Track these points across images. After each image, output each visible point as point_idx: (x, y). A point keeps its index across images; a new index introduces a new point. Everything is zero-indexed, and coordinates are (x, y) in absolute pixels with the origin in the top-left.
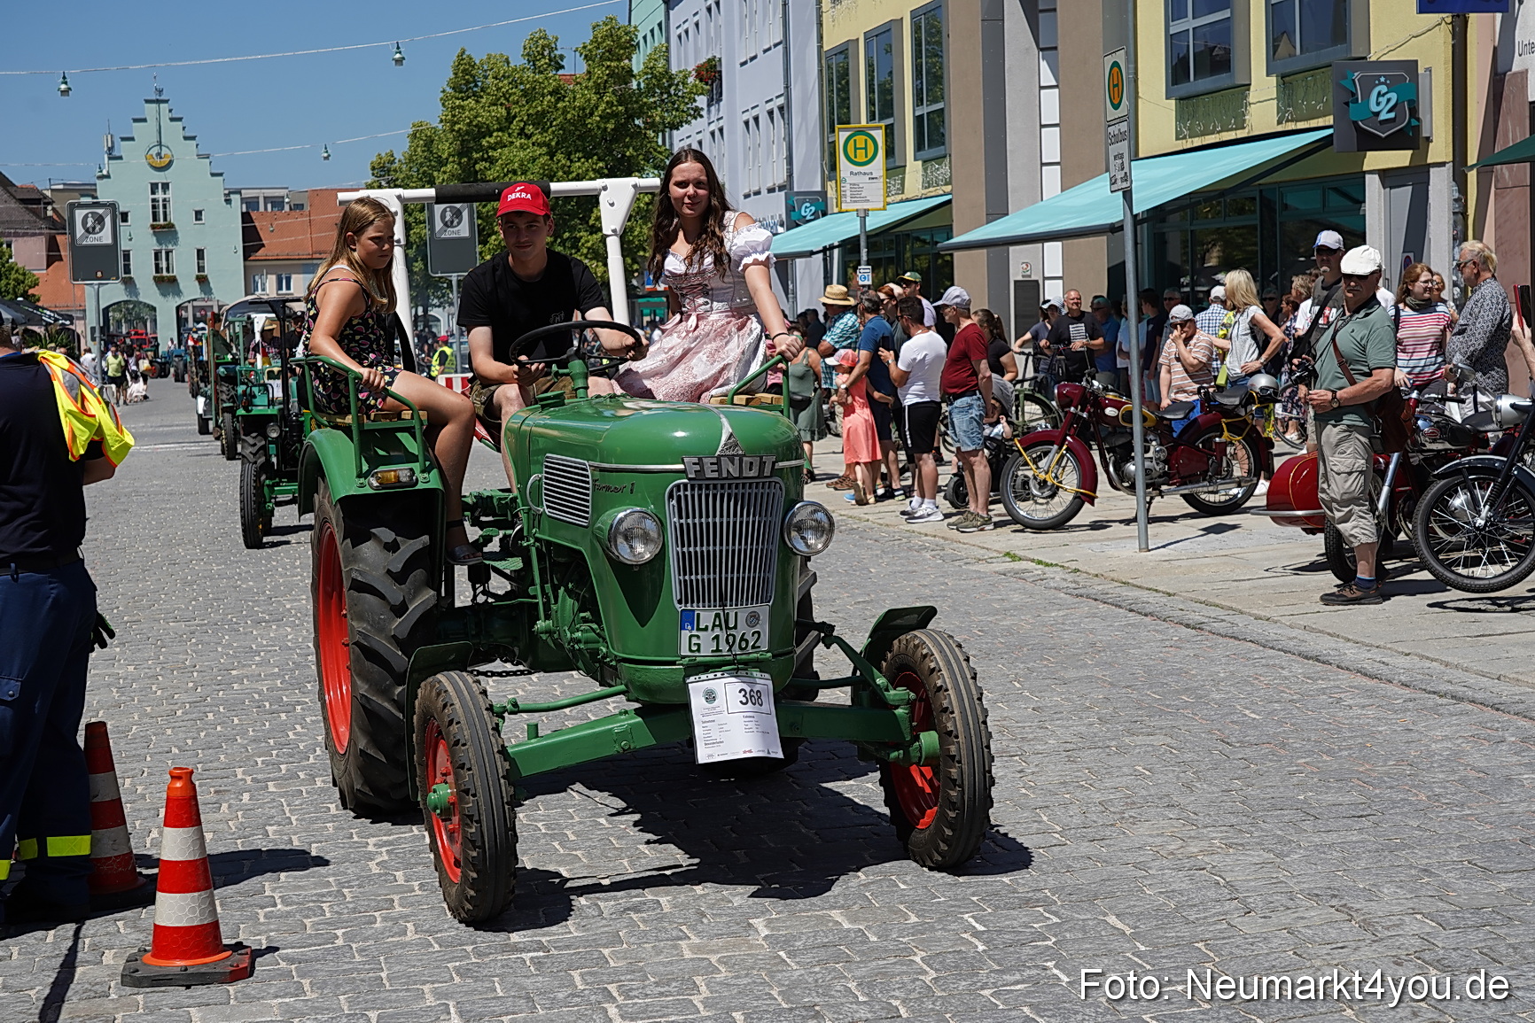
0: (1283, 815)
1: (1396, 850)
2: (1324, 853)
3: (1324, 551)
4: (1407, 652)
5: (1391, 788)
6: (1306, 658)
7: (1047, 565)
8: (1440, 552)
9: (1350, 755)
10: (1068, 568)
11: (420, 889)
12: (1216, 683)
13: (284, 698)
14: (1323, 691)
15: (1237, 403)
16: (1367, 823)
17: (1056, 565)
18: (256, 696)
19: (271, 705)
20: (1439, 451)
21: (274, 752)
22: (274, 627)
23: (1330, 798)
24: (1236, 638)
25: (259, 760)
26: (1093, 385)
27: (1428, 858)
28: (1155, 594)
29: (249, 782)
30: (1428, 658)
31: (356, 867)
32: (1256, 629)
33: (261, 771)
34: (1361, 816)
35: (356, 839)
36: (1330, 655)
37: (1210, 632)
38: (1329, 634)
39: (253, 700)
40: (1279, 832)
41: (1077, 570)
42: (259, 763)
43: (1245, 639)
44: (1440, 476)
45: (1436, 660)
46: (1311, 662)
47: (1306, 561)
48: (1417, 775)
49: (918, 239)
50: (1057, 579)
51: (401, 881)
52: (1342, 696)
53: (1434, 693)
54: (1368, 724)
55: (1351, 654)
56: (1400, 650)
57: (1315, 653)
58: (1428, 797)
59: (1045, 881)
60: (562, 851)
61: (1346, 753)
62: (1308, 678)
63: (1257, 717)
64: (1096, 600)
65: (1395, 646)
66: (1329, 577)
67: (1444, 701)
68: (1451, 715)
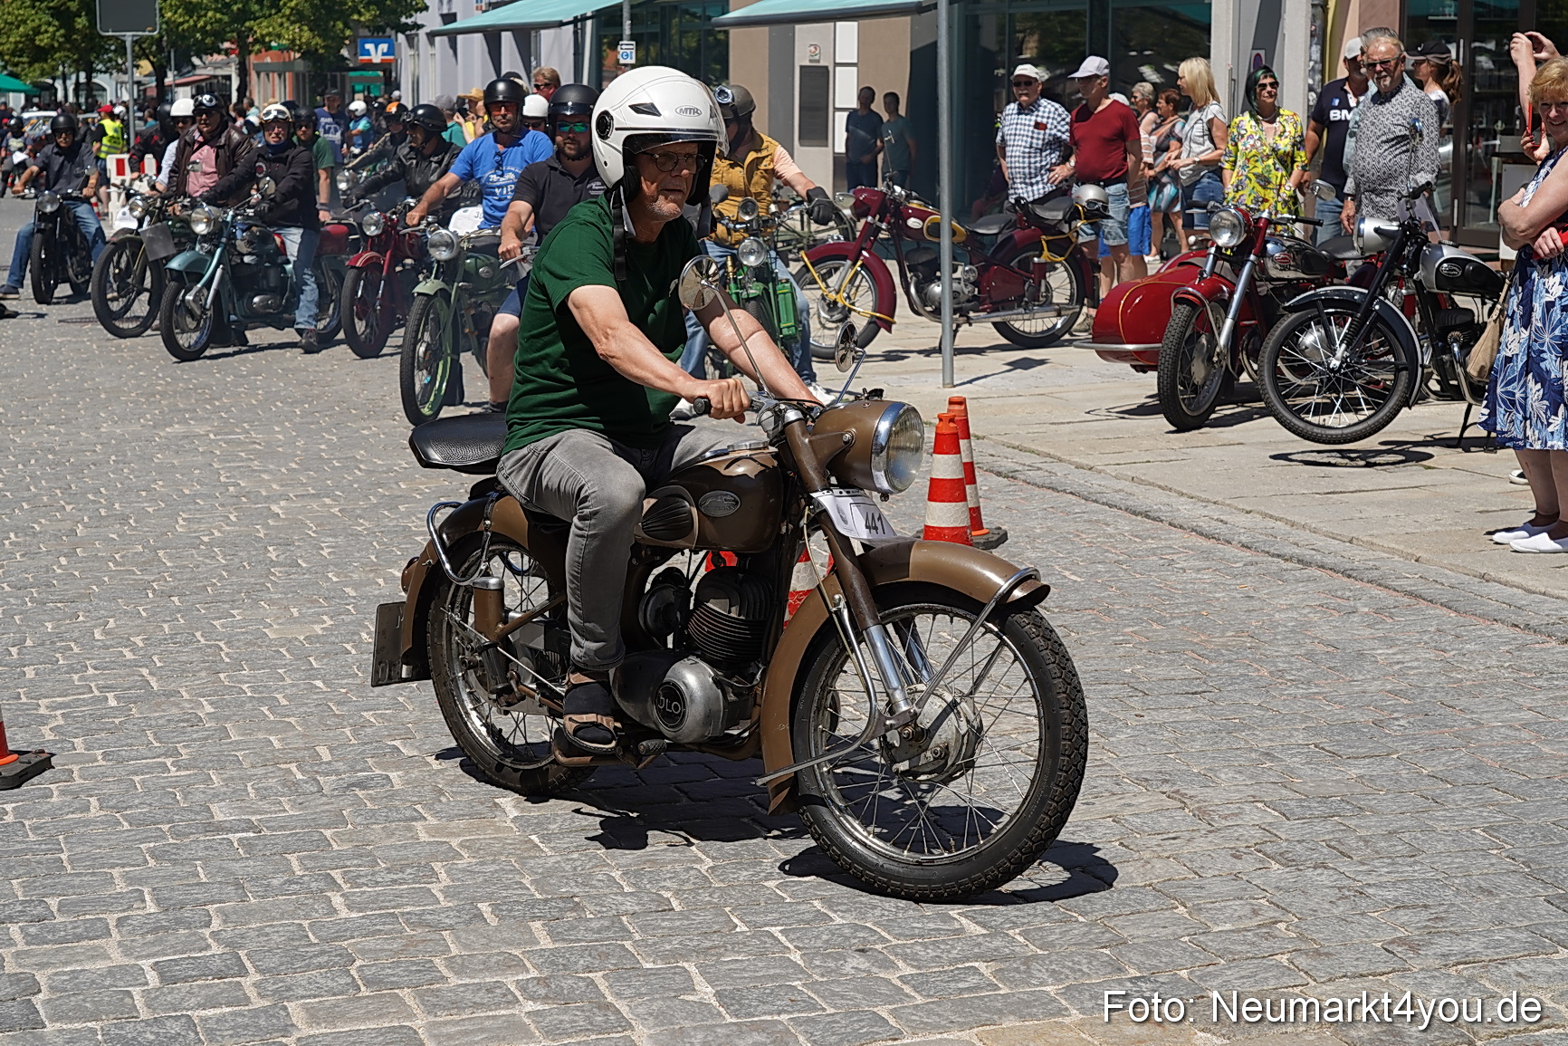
0: (1108, 689)
1: (1235, 731)
2: (1154, 733)
3: (1156, 392)
4: (1249, 509)
5: (1230, 662)
6: (1135, 513)
8: (1287, 396)
9: (1183, 625)
12: (1034, 540)
14: (1153, 552)
15: (1060, 217)
16: (1202, 701)
20: (1290, 280)
23: (1161, 672)
24: (1053, 489)
27: (1270, 740)
30: (1271, 517)
32: (1077, 479)
34: (1196, 693)
36: (1161, 511)
37: (1025, 481)
38: (1160, 487)
40: (1105, 710)
43: (1064, 491)
44: (1292, 309)
45: (1280, 519)
46: (1140, 518)
47: (1132, 403)
48: (1258, 648)
49: (686, 12)
52: (1175, 557)
53: (1279, 556)
54: (1204, 590)
55: (1186, 510)
56: (1241, 506)
57: (1144, 508)
58: (1270, 672)
61: (1179, 622)
62: (1137, 536)
63: (1080, 580)
65: (1235, 503)
66: (1160, 422)
67: (1289, 565)
68: (1297, 581)
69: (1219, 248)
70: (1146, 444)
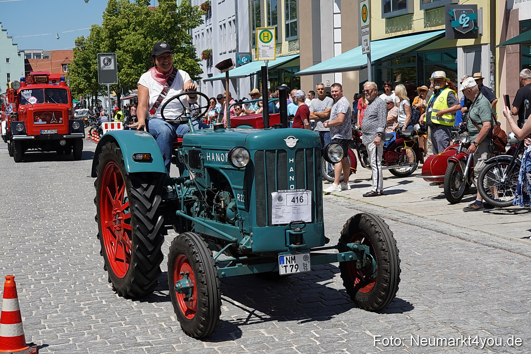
0: (431, 292)
1: (474, 305)
2: (447, 306)
3: (443, 191)
4: (476, 230)
5: (472, 281)
6: (438, 232)
7: (338, 196)
8: (487, 192)
9: (455, 269)
10: (346, 197)
11: (101, 322)
12: (404, 241)
13: (46, 248)
14: (444, 245)
15: (410, 135)
16: (463, 295)
17: (342, 196)
18: (35, 247)
19: (41, 250)
21: (43, 269)
22: (41, 220)
23: (449, 285)
24: (411, 224)
25: (37, 272)
26: (355, 128)
27: (486, 308)
28: (379, 207)
29: (33, 281)
30: (483, 232)
31: (76, 313)
32: (418, 221)
33: (38, 276)
34: (460, 292)
35: (76, 302)
36: (447, 231)
37: (401, 222)
38: (446, 223)
39: (34, 249)
40: (430, 299)
41: (349, 198)
42: (37, 273)
43: (414, 225)
45: (487, 233)
46: (439, 233)
47: (437, 195)
48: (481, 277)
49: (286, 71)
50: (342, 201)
51: (94, 318)
52: (452, 246)
53: (487, 245)
54: (462, 257)
55: (455, 230)
56: (473, 229)
57: (441, 230)
58: (485, 285)
59: (342, 317)
60: (156, 307)
61: (454, 268)
62: (439, 240)
63: (420, 255)
64: (357, 210)
65: (471, 227)
66: (445, 201)
67: (490, 248)
68: (493, 254)
69: (463, 144)
70: (441, 208)
